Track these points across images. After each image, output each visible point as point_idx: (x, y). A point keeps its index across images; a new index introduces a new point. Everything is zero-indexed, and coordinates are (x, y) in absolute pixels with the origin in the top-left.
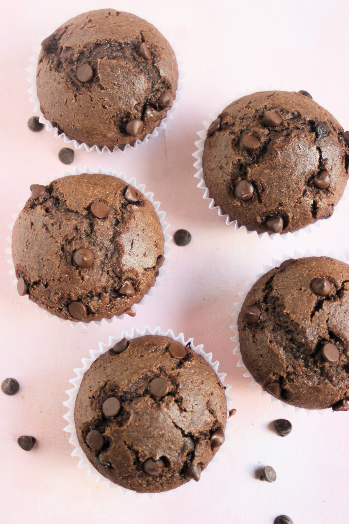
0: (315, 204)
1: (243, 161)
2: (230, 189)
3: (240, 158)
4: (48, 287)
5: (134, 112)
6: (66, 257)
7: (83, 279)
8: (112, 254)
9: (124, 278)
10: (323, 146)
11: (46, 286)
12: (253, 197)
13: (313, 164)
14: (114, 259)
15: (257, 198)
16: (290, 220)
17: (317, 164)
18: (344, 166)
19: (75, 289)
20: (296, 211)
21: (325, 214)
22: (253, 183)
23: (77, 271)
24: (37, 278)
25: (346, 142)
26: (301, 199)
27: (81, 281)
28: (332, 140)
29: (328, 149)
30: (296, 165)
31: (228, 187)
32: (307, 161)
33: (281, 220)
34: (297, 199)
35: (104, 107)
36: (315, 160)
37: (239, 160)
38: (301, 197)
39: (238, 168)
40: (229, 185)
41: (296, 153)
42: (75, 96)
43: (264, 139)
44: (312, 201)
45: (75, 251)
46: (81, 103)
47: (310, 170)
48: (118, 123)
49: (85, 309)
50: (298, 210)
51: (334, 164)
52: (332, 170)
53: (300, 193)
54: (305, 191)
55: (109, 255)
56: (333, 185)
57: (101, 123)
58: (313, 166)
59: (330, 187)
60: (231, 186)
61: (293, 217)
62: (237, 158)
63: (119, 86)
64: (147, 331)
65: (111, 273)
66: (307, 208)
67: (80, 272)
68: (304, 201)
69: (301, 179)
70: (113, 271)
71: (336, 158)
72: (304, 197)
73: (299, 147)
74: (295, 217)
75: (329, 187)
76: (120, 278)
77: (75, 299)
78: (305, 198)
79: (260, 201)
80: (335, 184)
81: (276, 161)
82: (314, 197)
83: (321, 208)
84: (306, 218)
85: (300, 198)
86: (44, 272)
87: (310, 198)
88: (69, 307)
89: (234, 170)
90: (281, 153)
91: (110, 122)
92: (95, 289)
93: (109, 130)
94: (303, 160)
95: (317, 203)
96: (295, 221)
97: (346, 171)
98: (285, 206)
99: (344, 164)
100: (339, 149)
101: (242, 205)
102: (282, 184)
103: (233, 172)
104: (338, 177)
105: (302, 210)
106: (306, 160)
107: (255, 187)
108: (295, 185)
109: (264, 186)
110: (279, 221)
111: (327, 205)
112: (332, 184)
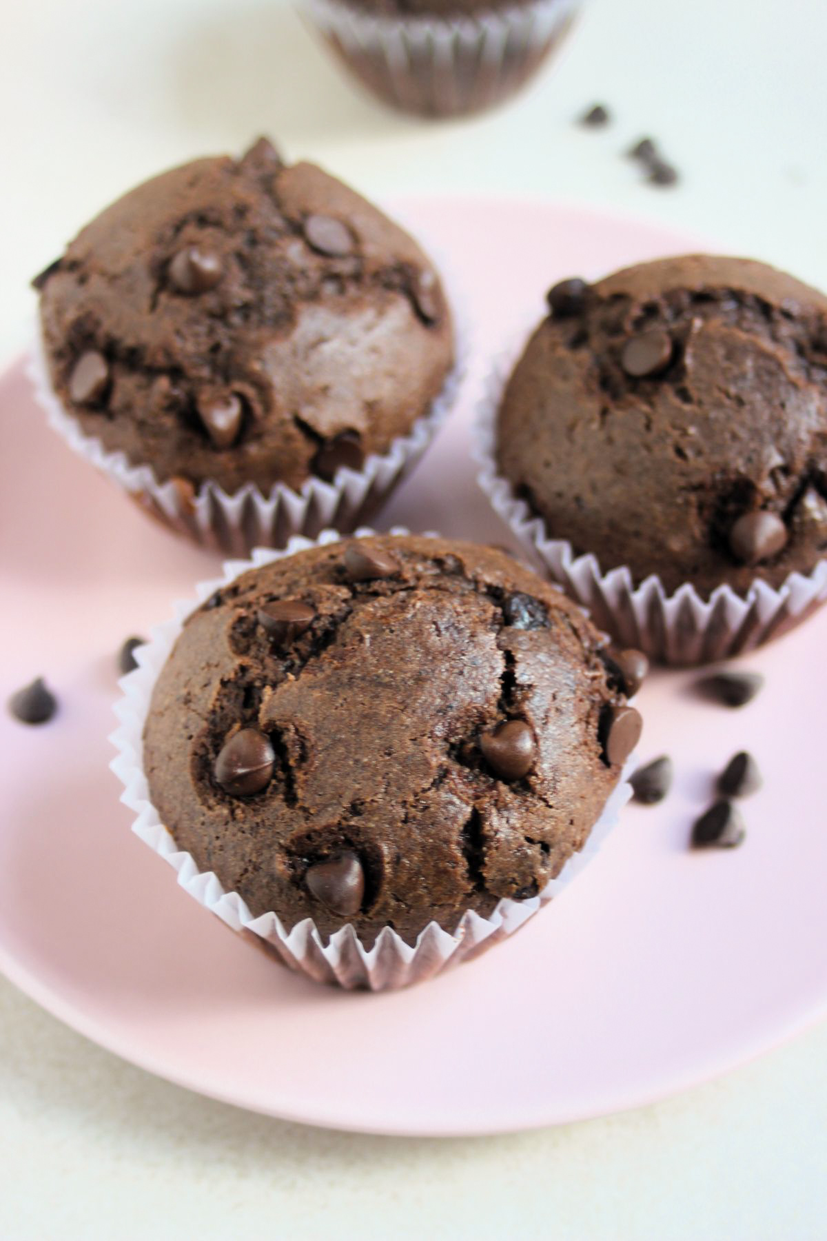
0: (476, 820)
1: (254, 671)
3: (248, 662)
5: (765, 486)
10: (524, 647)
12: (268, 783)
13: (481, 688)
15: (282, 787)
16: (388, 870)
17: (495, 688)
18: (593, 731)
20: (409, 836)
21: (515, 875)
22: (275, 736)
25: (611, 676)
26: (430, 794)
28: (558, 642)
29: (540, 662)
30: (419, 679)
31: (201, 757)
32: (461, 673)
33: (356, 867)
34: (416, 794)
35: (680, 452)
36: (487, 676)
37: (243, 669)
38: (429, 789)
39: (237, 695)
40: (201, 751)
41: (423, 645)
42: (605, 412)
43: (331, 609)
44: (469, 809)
46: (617, 432)
47: (469, 704)
50: (417, 835)
51: (557, 710)
52: (545, 724)
53: (426, 775)
54: (445, 773)
56: (544, 768)
57: (658, 498)
58: (478, 693)
59: (536, 775)
60: (208, 753)
61: (397, 861)
62: (238, 664)
63: (740, 401)
66: (449, 830)
68: (438, 804)
69: (434, 726)
71: (565, 694)
72: (438, 790)
73: (438, 629)
74: (406, 861)
75: (532, 772)
78: (444, 796)
79: (291, 799)
80: (554, 769)
81: (354, 661)
82: (477, 797)
83: (498, 841)
84: (445, 872)
85: (424, 791)
87: (460, 798)
89: (225, 703)
90: (373, 639)
91: (688, 502)
93: (676, 528)
94: (447, 670)
95: (486, 820)
96: (404, 877)
97: (600, 750)
98: (372, 813)
99: (594, 722)
100: (579, 671)
102: (369, 738)
103: (222, 708)
104: (567, 750)
105: (429, 835)
106: (456, 671)
107: (280, 750)
108: (409, 743)
109: (309, 740)
110: (347, 869)
111: (522, 839)
112: (545, 766)
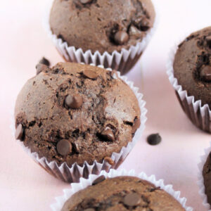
1: (206, 53)
2: (196, 75)
3: (204, 50)
4: (42, 126)
5: (121, 25)
6: (59, 101)
7: (72, 118)
8: (98, 105)
9: (106, 124)
11: (40, 125)
14: (99, 109)
19: (64, 126)
23: (68, 111)
24: (33, 119)
27: (70, 119)
35: (99, 19)
37: (203, 53)
39: (202, 58)
42: (78, 13)
45: (67, 96)
46: (82, 17)
48: (109, 34)
49: (71, 146)
55: (95, 105)
57: (96, 32)
60: (196, 72)
62: (201, 51)
63: (112, 5)
64: (123, 173)
65: (95, 119)
67: (69, 113)
70: (97, 117)
76: (103, 125)
77: (63, 136)
86: (39, 113)
88: (58, 145)
91: (103, 31)
92: (81, 127)
93: (101, 38)
101: (205, 86)
103: (198, 62)
